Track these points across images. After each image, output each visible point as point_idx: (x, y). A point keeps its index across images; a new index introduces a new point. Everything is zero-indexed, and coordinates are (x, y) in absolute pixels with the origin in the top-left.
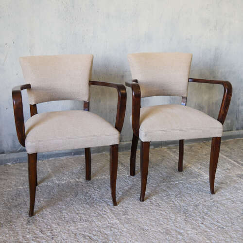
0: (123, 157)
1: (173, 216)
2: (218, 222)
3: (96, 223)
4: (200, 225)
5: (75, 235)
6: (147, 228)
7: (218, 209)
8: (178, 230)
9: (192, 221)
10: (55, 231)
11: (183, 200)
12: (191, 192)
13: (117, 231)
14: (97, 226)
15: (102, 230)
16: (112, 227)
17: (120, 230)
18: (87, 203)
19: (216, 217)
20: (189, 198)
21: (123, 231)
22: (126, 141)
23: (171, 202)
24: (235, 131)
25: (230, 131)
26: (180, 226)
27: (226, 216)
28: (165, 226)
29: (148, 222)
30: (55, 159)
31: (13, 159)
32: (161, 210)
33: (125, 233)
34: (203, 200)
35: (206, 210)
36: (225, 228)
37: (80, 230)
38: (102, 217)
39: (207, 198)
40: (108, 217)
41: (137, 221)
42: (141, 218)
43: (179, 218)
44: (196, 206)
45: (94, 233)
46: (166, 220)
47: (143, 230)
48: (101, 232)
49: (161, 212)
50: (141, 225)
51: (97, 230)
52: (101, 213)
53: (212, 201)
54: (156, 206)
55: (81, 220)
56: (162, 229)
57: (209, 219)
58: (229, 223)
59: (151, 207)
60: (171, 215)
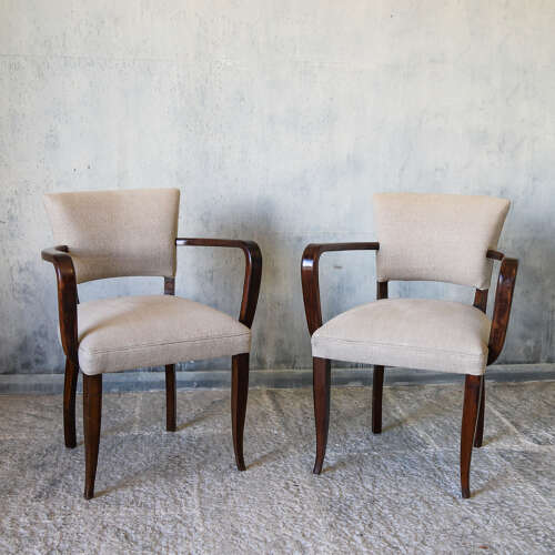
0: (292, 398)
1: (310, 514)
2: (396, 536)
3: (157, 511)
4: (355, 537)
5: (104, 528)
6: (244, 531)
7: (414, 512)
8: (303, 542)
9: (344, 529)
10: (74, 516)
11: (353, 488)
12: (381, 476)
13: (184, 529)
14: (156, 519)
15: (158, 524)
16: (181, 522)
17: (191, 530)
18: (165, 475)
19: (398, 525)
20: (369, 486)
21: (196, 530)
22: (305, 368)
23: (327, 490)
26: (312, 534)
27: (420, 527)
28: (283, 530)
29: (255, 520)
32: (296, 502)
33: (195, 536)
34: (394, 491)
35: (387, 512)
36: (401, 548)
37: (118, 520)
38: (176, 502)
39: (404, 489)
40: (186, 504)
41: (236, 515)
42: (247, 512)
43: (320, 521)
44: (373, 501)
45: (141, 528)
46: (291, 521)
47: (236, 533)
48: (153, 529)
49: (293, 504)
50: (237, 525)
51: (149, 523)
52: (178, 494)
53: (413, 494)
54: (292, 492)
55: (132, 503)
56: (271, 537)
57: (383, 528)
58: (416, 540)
59: (280, 494)
60: (308, 513)
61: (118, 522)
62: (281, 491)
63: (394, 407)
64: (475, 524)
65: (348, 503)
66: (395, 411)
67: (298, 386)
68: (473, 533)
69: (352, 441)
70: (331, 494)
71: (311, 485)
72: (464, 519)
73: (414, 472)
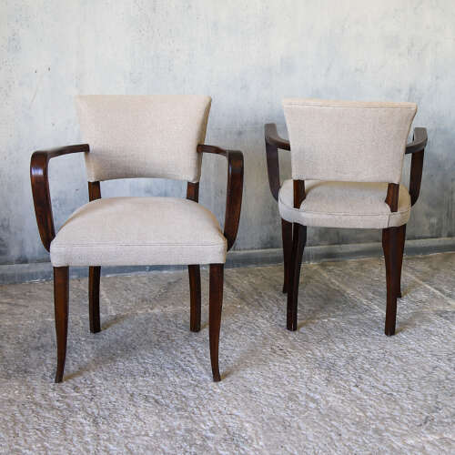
0: (237, 277)
1: (306, 372)
2: (384, 385)
3: (171, 379)
4: (352, 388)
5: (132, 395)
6: (257, 389)
7: (390, 365)
8: (312, 395)
9: (340, 382)
10: (98, 388)
11: (331, 349)
12: (347, 337)
13: (204, 392)
14: (174, 385)
15: (178, 389)
16: (197, 386)
17: (211, 392)
18: (161, 348)
19: (382, 376)
20: (342, 346)
21: (215, 392)
23: (309, 352)
24: (446, 239)
25: (437, 237)
26: (316, 389)
27: (401, 376)
28: (289, 388)
29: (261, 380)
30: (116, 277)
31: (42, 273)
32: (287, 363)
33: (216, 397)
34: (365, 350)
35: (368, 366)
36: (395, 394)
37: (140, 388)
38: (183, 370)
39: (372, 347)
40: (193, 371)
41: (243, 377)
42: (251, 374)
43: (316, 377)
44: (352, 359)
45: (164, 393)
46: (293, 379)
47: (251, 392)
48: (176, 394)
49: (287, 366)
50: (248, 385)
51: (170, 389)
52: (182, 364)
53: (382, 351)
54: (280, 355)
55: (145, 373)
56: (283, 393)
57: (371, 379)
58: (403, 387)
59: (271, 357)
60: (303, 371)
61: (141, 390)
62: (271, 354)
63: (329, 280)
64: (445, 371)
65: (332, 361)
66: (332, 283)
67: (238, 266)
68: (447, 379)
70: (313, 354)
71: (294, 349)
72: (434, 368)
73: (373, 333)
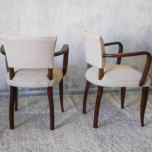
0: (78, 99)
1: (92, 141)
2: (122, 149)
3: (40, 141)
4: (109, 149)
5: (22, 148)
6: (71, 148)
7: (127, 140)
9: (104, 146)
10: (11, 144)
11: (105, 131)
12: (113, 126)
13: (50, 148)
14: (40, 144)
15: (41, 146)
16: (49, 145)
17: (53, 148)
18: (40, 128)
19: (122, 145)
20: (110, 130)
21: (54, 148)
22: (82, 88)
23: (96, 132)
26: (94, 149)
27: (130, 145)
28: (84, 148)
29: (74, 144)
30: (33, 98)
31: (5, 95)
32: (86, 137)
34: (119, 132)
35: (118, 140)
37: (27, 145)
38: (45, 138)
39: (122, 131)
40: (49, 138)
41: (67, 142)
42: (71, 141)
43: (96, 144)
44: (112, 136)
45: (35, 148)
46: (86, 144)
47: (68, 149)
48: (40, 148)
49: (86, 138)
50: (68, 145)
51: (38, 146)
52: (46, 135)
53: (125, 133)
54: (84, 133)
55: (30, 139)
56: (80, 150)
57: (117, 146)
58: (130, 150)
59: (81, 134)
60: (91, 141)
61: (27, 146)
62: (81, 133)
63: (113, 101)
64: (149, 144)
65: (104, 136)
66: (113, 103)
67: (79, 94)
68: (149, 147)
69: (101, 114)
70: (98, 134)
71: (90, 130)
72: (145, 142)
73: (124, 125)
